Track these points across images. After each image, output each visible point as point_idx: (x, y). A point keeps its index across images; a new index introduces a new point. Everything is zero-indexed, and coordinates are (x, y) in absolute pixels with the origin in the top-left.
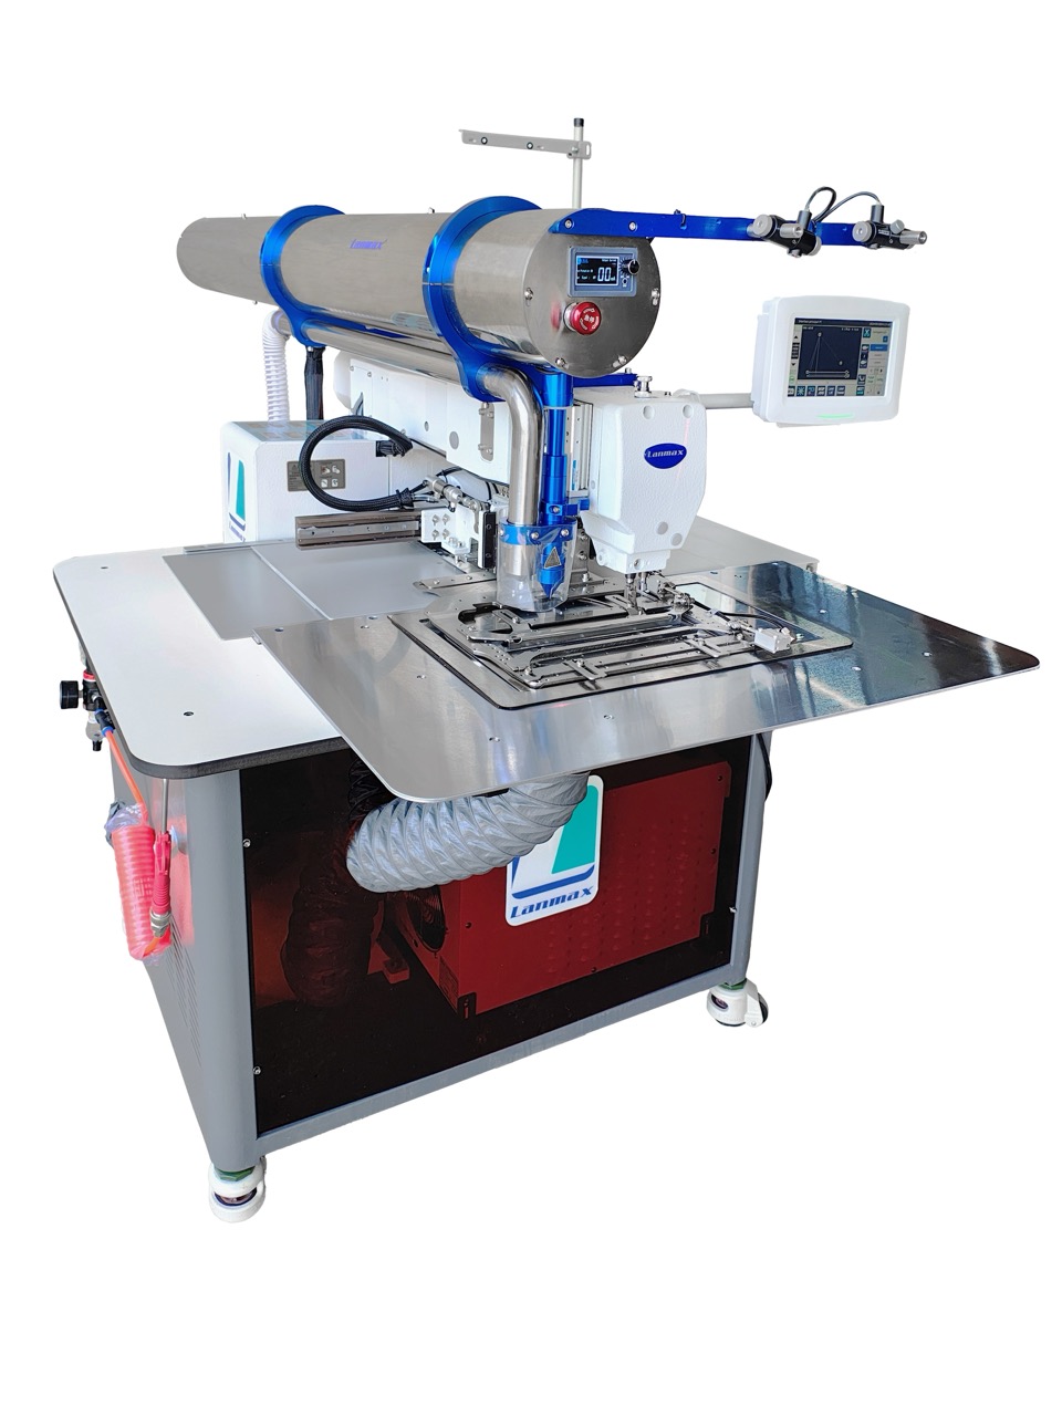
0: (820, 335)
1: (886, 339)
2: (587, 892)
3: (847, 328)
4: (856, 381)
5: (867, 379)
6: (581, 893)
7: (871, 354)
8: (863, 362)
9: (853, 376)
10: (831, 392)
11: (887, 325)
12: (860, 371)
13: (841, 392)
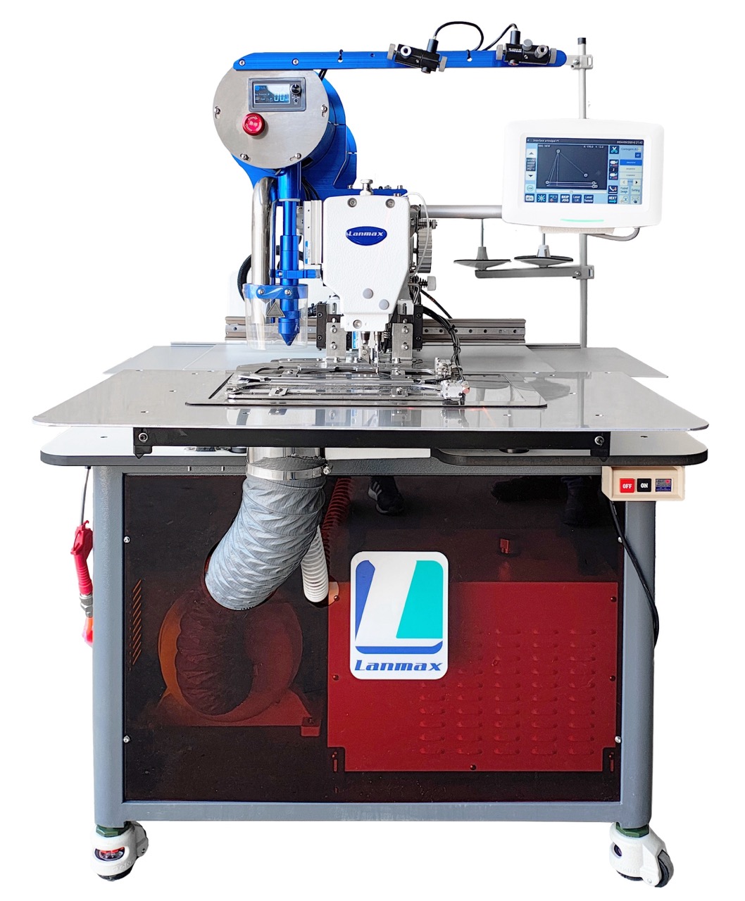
0: (558, 151)
1: (639, 155)
2: (435, 667)
3: (590, 146)
4: (605, 192)
5: (619, 190)
6: (429, 667)
7: (621, 168)
8: (612, 175)
9: (602, 186)
10: (577, 199)
11: (641, 143)
12: (610, 183)
13: (590, 199)
